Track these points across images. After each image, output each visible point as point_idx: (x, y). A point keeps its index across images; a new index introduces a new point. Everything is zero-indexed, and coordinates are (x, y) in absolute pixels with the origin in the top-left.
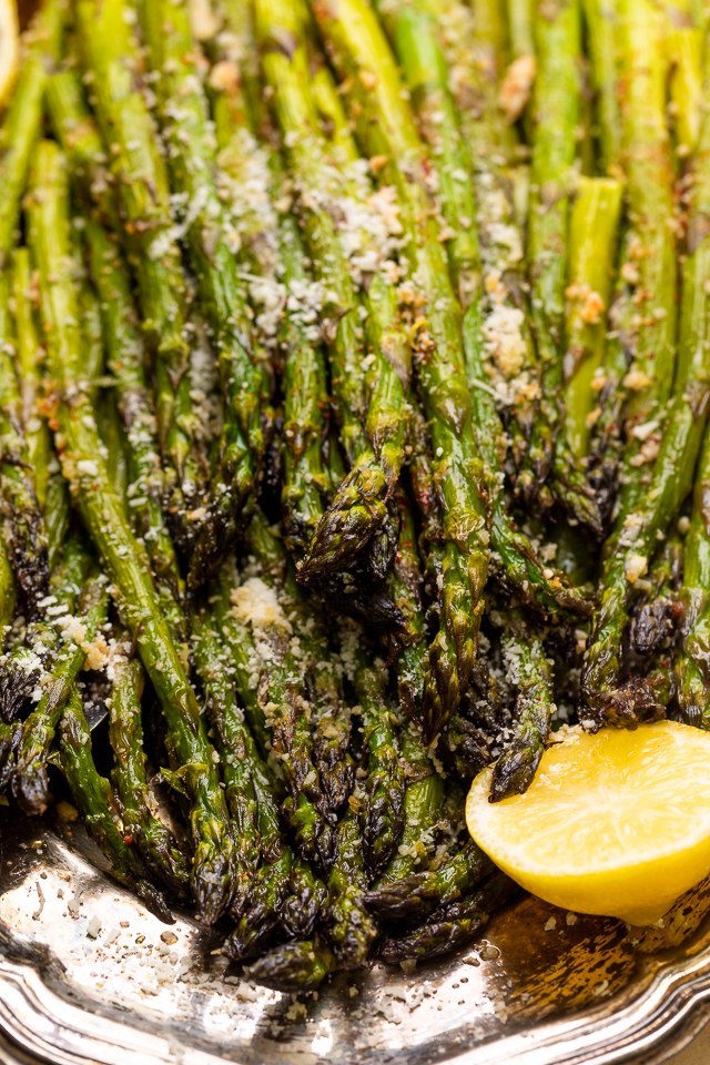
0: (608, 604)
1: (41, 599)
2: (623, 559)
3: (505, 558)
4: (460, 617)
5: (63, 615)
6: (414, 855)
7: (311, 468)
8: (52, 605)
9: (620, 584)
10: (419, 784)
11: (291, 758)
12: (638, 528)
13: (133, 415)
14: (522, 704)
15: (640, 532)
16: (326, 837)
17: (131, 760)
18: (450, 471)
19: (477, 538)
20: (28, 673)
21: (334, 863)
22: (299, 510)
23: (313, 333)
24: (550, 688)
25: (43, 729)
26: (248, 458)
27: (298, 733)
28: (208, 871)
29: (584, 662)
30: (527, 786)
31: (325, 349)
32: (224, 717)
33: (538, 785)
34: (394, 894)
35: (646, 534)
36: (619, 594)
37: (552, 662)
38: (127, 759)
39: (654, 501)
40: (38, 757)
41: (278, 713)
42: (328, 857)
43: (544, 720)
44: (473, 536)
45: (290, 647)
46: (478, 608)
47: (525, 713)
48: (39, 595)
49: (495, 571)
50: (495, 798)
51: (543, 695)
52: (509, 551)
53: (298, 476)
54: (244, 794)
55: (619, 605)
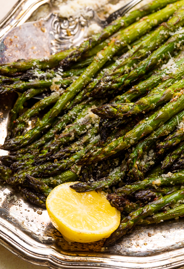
0: (142, 182)
1: (61, 68)
2: (158, 178)
3: (134, 151)
4: (106, 149)
5: (60, 75)
6: (52, 181)
7: (128, 97)
8: (61, 71)
9: (151, 181)
10: (71, 172)
11: (56, 141)
12: (168, 176)
13: (123, 57)
14: (103, 179)
15: (168, 177)
16: (41, 160)
17: (33, 110)
18: (144, 124)
19: (130, 140)
20: (34, 75)
21: (36, 165)
22: (116, 102)
23: (163, 76)
24: (112, 183)
25: (21, 85)
26: (121, 83)
27: (63, 138)
28: (13, 140)
29: (125, 186)
30: (79, 192)
31: (161, 80)
32: (60, 123)
33: (82, 194)
34: (33, 181)
35: (169, 179)
36: (147, 183)
37: (120, 180)
38: (33, 109)
39: (179, 175)
40: (11, 88)
41: (66, 131)
42: (36, 163)
43: (101, 186)
44: (130, 139)
46: (112, 152)
47: (101, 181)
48: (61, 67)
49: (130, 151)
50: (71, 187)
51: (109, 183)
52: (136, 151)
53: (124, 96)
54: (45, 139)
55: (145, 184)
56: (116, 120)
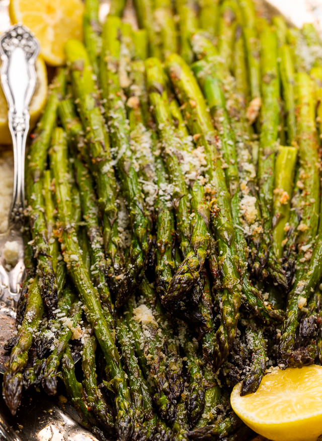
0: (290, 317)
1: (54, 310)
2: (297, 299)
3: (248, 296)
4: (229, 320)
5: (63, 317)
6: (208, 418)
7: (167, 259)
8: (59, 313)
9: (295, 309)
10: (211, 389)
11: (157, 377)
12: (303, 286)
13: (94, 237)
14: (254, 357)
15: (304, 288)
16: (172, 409)
17: (91, 376)
18: (226, 260)
19: (236, 287)
20: (49, 339)
21: (175, 420)
22: (162, 276)
23: (169, 204)
24: (266, 351)
25: (55, 361)
26: (141, 254)
27: (161, 367)
28: (122, 422)
29: (280, 340)
30: (256, 390)
31: (174, 211)
32: (130, 360)
33: (260, 389)
34: (200, 433)
35: (306, 289)
36: (295, 313)
37: (267, 341)
38: (89, 376)
39: (310, 276)
40: (53, 372)
41: (152, 359)
42: (173, 418)
43: (263, 363)
44: (235, 287)
45: (158, 333)
46: (237, 316)
47: (256, 361)
48: (54, 308)
49: (244, 302)
50: (243, 394)
51: (263, 353)
52: (250, 294)
53: (162, 262)
54: (137, 392)
55: (295, 317)
56: (197, 286)
